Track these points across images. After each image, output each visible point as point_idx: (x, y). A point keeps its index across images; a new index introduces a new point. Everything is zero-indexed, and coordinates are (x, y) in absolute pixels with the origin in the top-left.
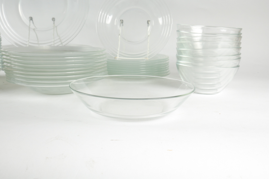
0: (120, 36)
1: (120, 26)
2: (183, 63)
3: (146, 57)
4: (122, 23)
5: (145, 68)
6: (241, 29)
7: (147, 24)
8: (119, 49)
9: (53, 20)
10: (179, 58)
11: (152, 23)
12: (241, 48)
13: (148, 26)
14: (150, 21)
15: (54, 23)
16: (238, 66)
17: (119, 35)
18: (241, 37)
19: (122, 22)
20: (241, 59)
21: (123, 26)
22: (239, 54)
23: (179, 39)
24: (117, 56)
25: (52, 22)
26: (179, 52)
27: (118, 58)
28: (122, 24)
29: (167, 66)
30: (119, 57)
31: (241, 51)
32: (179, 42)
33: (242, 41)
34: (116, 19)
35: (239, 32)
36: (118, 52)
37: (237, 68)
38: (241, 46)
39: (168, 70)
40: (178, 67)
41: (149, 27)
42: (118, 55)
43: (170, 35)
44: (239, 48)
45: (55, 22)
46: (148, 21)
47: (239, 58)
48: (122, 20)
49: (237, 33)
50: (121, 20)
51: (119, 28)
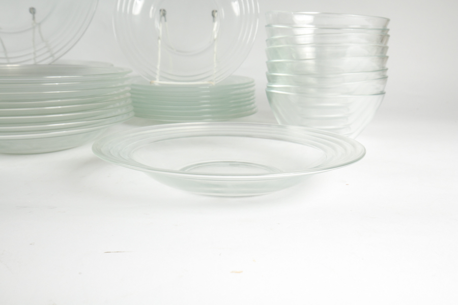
0: (160, 41)
1: (161, 21)
2: (279, 88)
3: (211, 81)
4: (164, 15)
5: (209, 101)
6: (388, 20)
7: (212, 17)
8: (158, 67)
9: (31, 12)
10: (271, 79)
11: (222, 13)
12: (387, 57)
13: (214, 21)
14: (216, 11)
15: (34, 18)
16: (382, 93)
17: (159, 38)
18: (388, 36)
19: (163, 13)
20: (389, 79)
21: (165, 21)
22: (384, 70)
23: (270, 41)
24: (155, 79)
25: (31, 16)
26: (272, 67)
27: (157, 82)
28: (163, 18)
29: (252, 97)
30: (160, 80)
31: (389, 64)
32: (270, 47)
33: (390, 43)
34: (152, 8)
35: (385, 26)
36: (158, 72)
37: (381, 96)
38: (388, 54)
39: (253, 105)
40: (270, 96)
41: (216, 24)
42: (157, 77)
43: (254, 39)
44: (383, 56)
45: (36, 15)
46: (213, 12)
47: (385, 78)
48: (164, 10)
49: (381, 28)
50: (161, 10)
51: (159, 26)
